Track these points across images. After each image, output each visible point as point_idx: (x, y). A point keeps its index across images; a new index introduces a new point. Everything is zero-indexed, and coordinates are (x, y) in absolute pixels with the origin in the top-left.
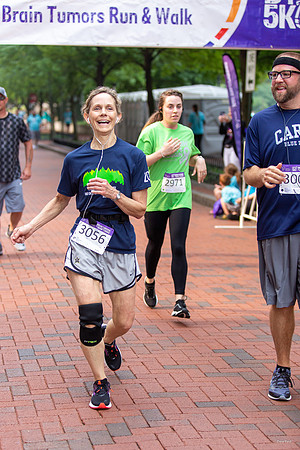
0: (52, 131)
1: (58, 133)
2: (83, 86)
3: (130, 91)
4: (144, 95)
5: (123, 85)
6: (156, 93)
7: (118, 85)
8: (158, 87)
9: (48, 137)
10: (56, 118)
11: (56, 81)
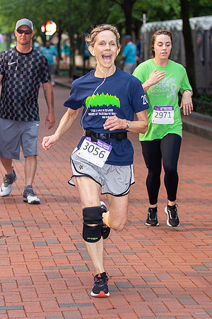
0: (72, 66)
1: (78, 68)
2: (108, 13)
3: (163, 20)
4: (178, 24)
5: (155, 12)
6: (193, 21)
7: (149, 12)
8: (196, 15)
9: (66, 73)
10: (77, 52)
11: (77, 8)
